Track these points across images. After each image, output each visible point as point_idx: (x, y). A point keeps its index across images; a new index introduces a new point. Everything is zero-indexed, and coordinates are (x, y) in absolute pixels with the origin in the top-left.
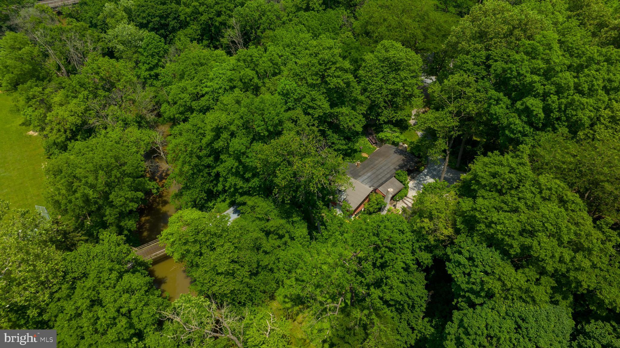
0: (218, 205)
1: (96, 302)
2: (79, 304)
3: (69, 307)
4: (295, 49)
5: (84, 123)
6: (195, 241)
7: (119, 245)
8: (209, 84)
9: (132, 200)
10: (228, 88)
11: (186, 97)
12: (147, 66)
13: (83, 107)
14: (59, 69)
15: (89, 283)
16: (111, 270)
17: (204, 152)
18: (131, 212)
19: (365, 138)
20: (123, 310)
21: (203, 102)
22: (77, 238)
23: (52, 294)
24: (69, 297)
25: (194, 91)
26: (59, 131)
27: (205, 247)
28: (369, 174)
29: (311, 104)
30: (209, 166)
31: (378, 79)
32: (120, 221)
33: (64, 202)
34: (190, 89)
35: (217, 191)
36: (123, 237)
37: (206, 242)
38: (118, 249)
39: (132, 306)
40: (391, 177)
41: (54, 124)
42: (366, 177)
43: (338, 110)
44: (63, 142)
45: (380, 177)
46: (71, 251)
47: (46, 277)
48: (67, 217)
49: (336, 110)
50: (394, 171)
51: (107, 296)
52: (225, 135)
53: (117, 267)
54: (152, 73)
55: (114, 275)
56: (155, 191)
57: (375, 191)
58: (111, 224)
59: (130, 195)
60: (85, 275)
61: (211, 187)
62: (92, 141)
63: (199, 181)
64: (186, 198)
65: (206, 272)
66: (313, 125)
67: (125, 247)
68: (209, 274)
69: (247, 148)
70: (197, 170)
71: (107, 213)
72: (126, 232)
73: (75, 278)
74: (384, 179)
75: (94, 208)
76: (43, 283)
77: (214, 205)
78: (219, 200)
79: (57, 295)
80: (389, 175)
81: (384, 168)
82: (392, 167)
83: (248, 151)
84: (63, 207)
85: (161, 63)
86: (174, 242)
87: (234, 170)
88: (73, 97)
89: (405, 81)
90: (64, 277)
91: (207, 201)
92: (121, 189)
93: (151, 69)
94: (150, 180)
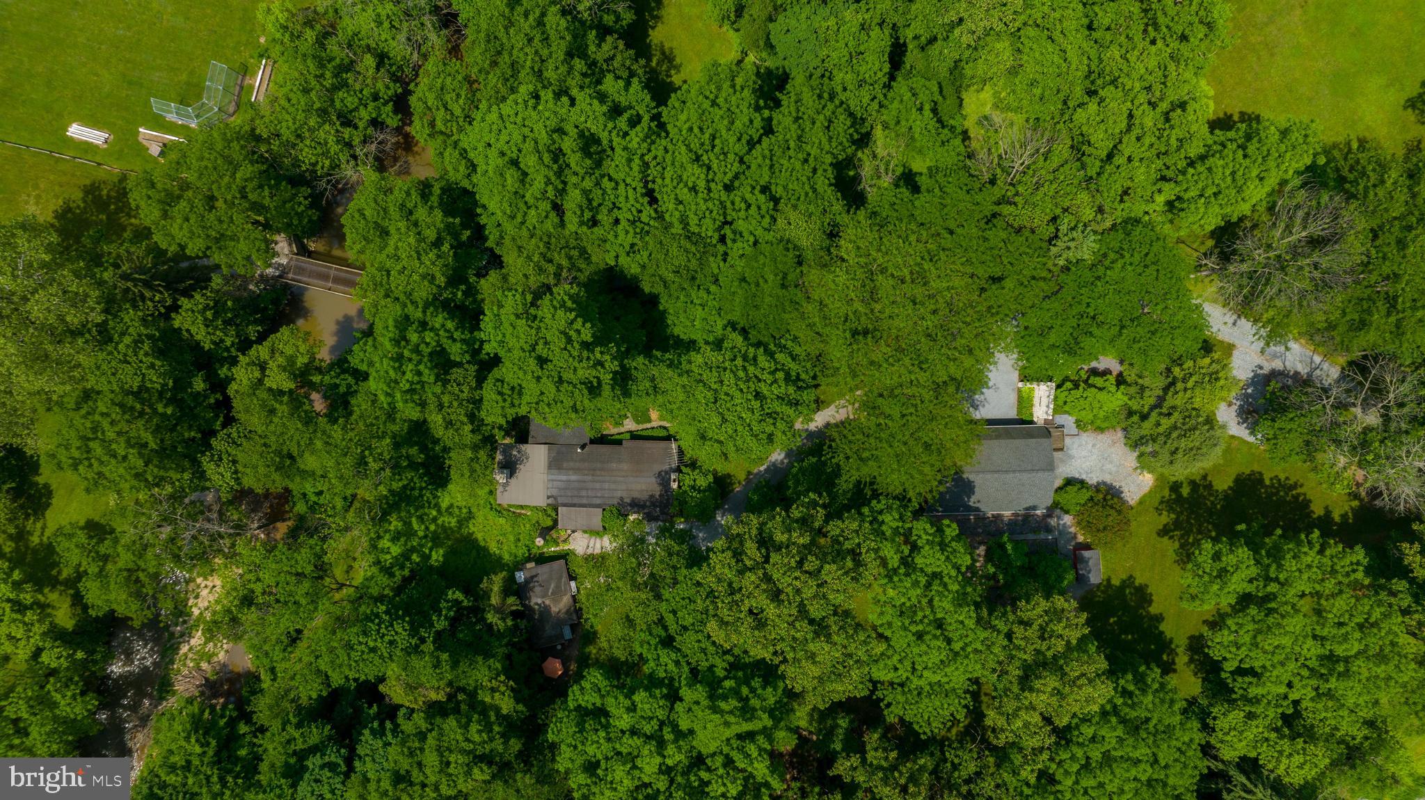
40: (598, 506)
50: (616, 501)
74: (584, 501)
81: (607, 486)
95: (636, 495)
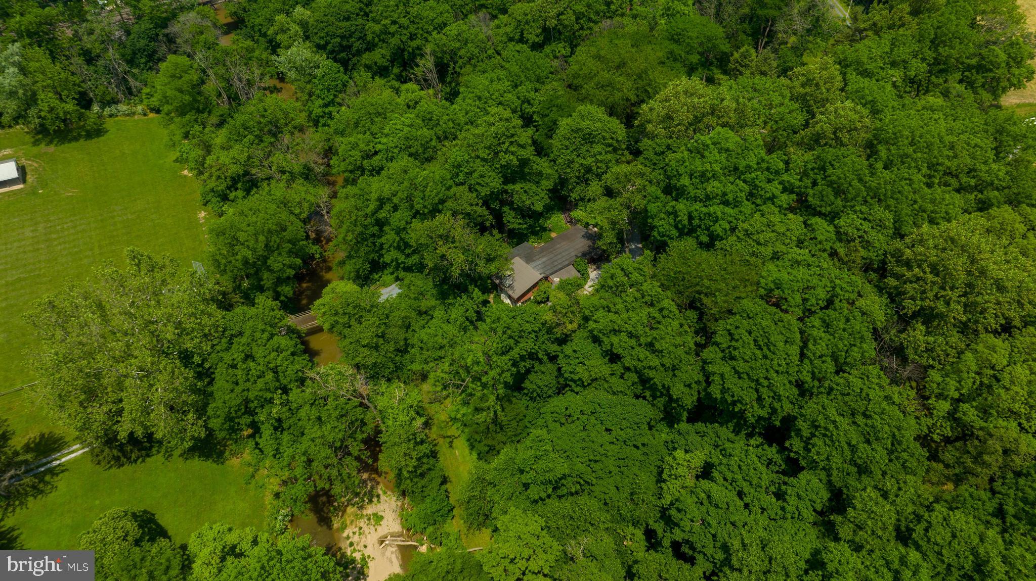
0: (384, 278)
1: (249, 357)
2: (235, 356)
3: (227, 358)
4: (486, 103)
5: (246, 173)
6: (345, 314)
7: (273, 310)
8: (384, 140)
9: (290, 267)
10: (403, 147)
11: (357, 154)
12: (320, 102)
13: (246, 154)
14: (220, 95)
15: (244, 340)
16: (263, 331)
17: (369, 220)
18: (288, 278)
19: (559, 215)
20: (271, 366)
21: (375, 161)
22: (235, 300)
23: (213, 346)
24: (227, 349)
25: (366, 148)
26: (219, 177)
27: (353, 320)
28: (544, 259)
29: (479, 181)
30: (373, 235)
31: (568, 151)
32: (277, 286)
33: (224, 261)
34: (362, 146)
35: (384, 262)
36: (277, 302)
37: (354, 315)
38: (272, 313)
39: (279, 363)
40: (568, 265)
41: (214, 169)
42: (540, 262)
43: (512, 187)
44: (222, 191)
45: (556, 263)
46: (228, 310)
47: (209, 331)
48: (226, 277)
49: (510, 187)
50: (574, 258)
51: (259, 352)
52: (388, 207)
53: (269, 329)
54: (327, 110)
55: (266, 335)
56: (318, 256)
57: (546, 278)
58: (268, 289)
59: (287, 261)
60: (241, 334)
61: (376, 258)
62: (255, 198)
63: (363, 250)
64: (349, 267)
65: (351, 343)
66: (477, 204)
67: (279, 313)
68: (354, 345)
69: (407, 223)
70: (362, 239)
71: (265, 277)
72: (282, 298)
73: (232, 335)
74: (560, 266)
75: (252, 271)
76: (205, 335)
77: (380, 277)
78: (385, 272)
79: (218, 348)
80: (567, 263)
81: (564, 254)
82: (573, 254)
83: (408, 226)
84: (222, 268)
85: (338, 100)
86: (324, 313)
87: (395, 245)
88: (236, 140)
89: (598, 157)
90: (224, 332)
91: (371, 272)
92: (280, 254)
93: (326, 105)
94: (313, 244)
95: (582, 250)
